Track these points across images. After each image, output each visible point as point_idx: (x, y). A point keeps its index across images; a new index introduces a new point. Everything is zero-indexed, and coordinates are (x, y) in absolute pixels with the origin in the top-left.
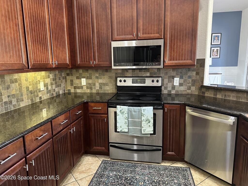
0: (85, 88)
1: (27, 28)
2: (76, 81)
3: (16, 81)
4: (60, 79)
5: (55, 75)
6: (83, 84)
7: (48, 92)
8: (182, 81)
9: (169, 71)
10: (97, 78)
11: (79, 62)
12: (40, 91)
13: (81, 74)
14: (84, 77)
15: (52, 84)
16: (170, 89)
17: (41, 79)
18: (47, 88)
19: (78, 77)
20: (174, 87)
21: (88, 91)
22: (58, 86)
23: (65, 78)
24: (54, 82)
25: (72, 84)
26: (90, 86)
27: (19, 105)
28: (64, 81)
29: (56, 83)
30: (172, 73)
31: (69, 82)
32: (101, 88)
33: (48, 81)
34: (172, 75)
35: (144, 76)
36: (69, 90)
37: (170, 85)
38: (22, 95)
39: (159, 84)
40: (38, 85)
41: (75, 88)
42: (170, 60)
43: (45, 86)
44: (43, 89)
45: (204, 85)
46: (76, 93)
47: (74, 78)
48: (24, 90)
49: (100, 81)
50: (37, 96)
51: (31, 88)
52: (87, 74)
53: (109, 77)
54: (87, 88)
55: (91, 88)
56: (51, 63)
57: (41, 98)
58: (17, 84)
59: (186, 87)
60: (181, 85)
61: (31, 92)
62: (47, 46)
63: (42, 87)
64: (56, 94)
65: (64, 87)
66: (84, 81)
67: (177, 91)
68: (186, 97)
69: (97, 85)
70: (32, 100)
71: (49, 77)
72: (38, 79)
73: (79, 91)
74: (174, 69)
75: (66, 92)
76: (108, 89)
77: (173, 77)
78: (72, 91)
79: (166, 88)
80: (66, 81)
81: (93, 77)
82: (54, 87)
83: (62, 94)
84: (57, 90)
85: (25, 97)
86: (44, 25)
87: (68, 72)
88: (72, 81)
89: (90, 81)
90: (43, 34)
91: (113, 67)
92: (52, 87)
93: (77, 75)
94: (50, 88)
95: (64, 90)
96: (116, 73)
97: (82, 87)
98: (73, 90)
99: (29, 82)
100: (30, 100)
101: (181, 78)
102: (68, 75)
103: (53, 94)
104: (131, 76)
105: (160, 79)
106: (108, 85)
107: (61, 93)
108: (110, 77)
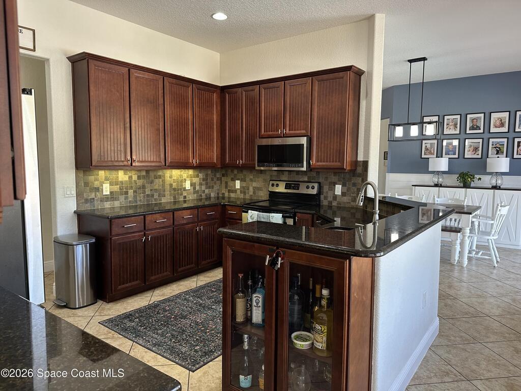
0: (238, 192)
1: (168, 130)
2: (230, 183)
3: (160, 177)
4: (212, 180)
5: (207, 175)
6: (237, 187)
7: (195, 192)
8: (345, 189)
9: (330, 175)
10: (251, 180)
11: (227, 162)
12: (185, 189)
13: (235, 175)
14: (238, 179)
15: (201, 184)
16: (330, 199)
17: (187, 177)
18: (195, 188)
19: (233, 178)
20: (335, 197)
21: (242, 196)
22: (209, 187)
23: (220, 179)
24: (204, 182)
25: (226, 187)
26: (244, 190)
27: (161, 200)
28: (219, 182)
29: (207, 184)
30: (334, 178)
31: (223, 185)
32: (254, 193)
33: (196, 180)
34: (333, 180)
35: (301, 180)
36: (223, 194)
37: (330, 194)
38: (164, 191)
39: (315, 192)
40: (184, 183)
41: (229, 191)
42: (317, 161)
43: (191, 185)
44: (189, 188)
45: (368, 196)
46: (230, 198)
47: (229, 179)
48: (167, 187)
49: (255, 184)
50: (182, 194)
51: (174, 185)
52: (241, 175)
53: (263, 179)
54: (241, 192)
55: (245, 193)
56: (191, 161)
57: (185, 197)
58: (161, 180)
59: (350, 198)
60: (343, 194)
61: (175, 190)
62: (188, 145)
63: (188, 185)
64: (206, 196)
65: (218, 190)
66: (238, 184)
67: (339, 203)
68: (350, 211)
69: (251, 189)
70: (175, 198)
71: (198, 176)
72: (184, 178)
73: (232, 195)
74: (335, 174)
75: (220, 195)
76: (262, 194)
77: (335, 184)
78: (226, 195)
79: (326, 198)
80: (221, 183)
81: (248, 179)
82: (203, 188)
83: (215, 198)
84: (207, 191)
85: (167, 193)
86: (187, 126)
87: (224, 172)
88: (226, 183)
89: (244, 184)
90: (185, 134)
91: (257, 168)
92: (201, 188)
93: (232, 177)
94: (197, 188)
95: (218, 194)
96: (271, 176)
97: (235, 191)
98: (227, 193)
99: (174, 179)
100: (172, 197)
101: (344, 185)
102: (223, 175)
103: (201, 196)
104: (287, 179)
105: (316, 185)
106: (262, 190)
107: (212, 195)
108: (265, 180)
